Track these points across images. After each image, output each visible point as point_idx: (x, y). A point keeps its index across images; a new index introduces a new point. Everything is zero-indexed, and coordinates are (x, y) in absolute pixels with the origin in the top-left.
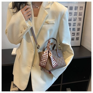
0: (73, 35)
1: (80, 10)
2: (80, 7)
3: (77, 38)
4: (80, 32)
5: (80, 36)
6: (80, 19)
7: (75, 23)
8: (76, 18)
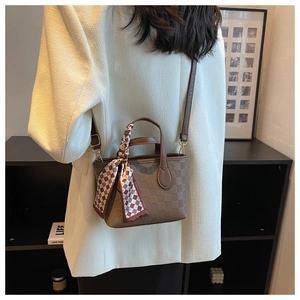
0: (230, 105)
1: (250, 36)
2: (250, 30)
3: (241, 116)
4: (251, 98)
5: (250, 111)
6: (250, 62)
7: (236, 73)
8: (239, 59)
